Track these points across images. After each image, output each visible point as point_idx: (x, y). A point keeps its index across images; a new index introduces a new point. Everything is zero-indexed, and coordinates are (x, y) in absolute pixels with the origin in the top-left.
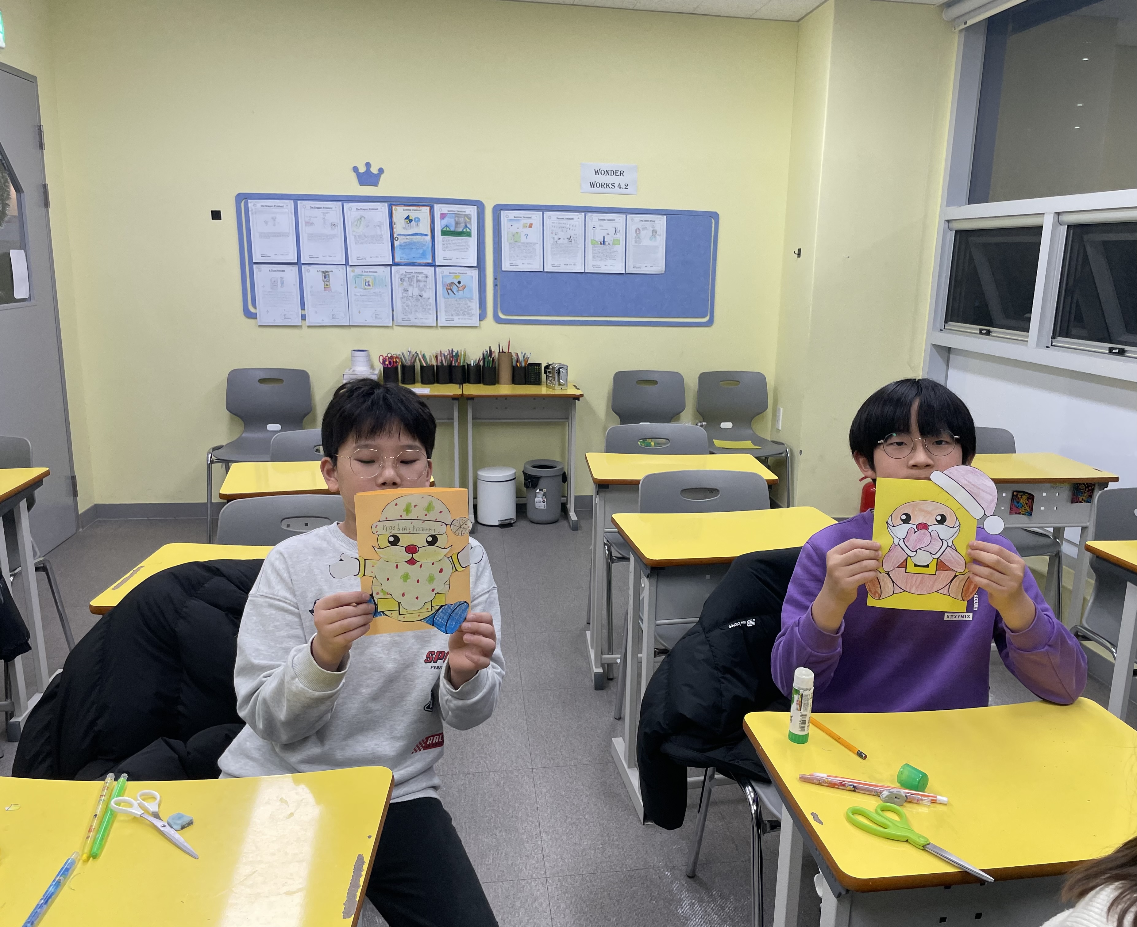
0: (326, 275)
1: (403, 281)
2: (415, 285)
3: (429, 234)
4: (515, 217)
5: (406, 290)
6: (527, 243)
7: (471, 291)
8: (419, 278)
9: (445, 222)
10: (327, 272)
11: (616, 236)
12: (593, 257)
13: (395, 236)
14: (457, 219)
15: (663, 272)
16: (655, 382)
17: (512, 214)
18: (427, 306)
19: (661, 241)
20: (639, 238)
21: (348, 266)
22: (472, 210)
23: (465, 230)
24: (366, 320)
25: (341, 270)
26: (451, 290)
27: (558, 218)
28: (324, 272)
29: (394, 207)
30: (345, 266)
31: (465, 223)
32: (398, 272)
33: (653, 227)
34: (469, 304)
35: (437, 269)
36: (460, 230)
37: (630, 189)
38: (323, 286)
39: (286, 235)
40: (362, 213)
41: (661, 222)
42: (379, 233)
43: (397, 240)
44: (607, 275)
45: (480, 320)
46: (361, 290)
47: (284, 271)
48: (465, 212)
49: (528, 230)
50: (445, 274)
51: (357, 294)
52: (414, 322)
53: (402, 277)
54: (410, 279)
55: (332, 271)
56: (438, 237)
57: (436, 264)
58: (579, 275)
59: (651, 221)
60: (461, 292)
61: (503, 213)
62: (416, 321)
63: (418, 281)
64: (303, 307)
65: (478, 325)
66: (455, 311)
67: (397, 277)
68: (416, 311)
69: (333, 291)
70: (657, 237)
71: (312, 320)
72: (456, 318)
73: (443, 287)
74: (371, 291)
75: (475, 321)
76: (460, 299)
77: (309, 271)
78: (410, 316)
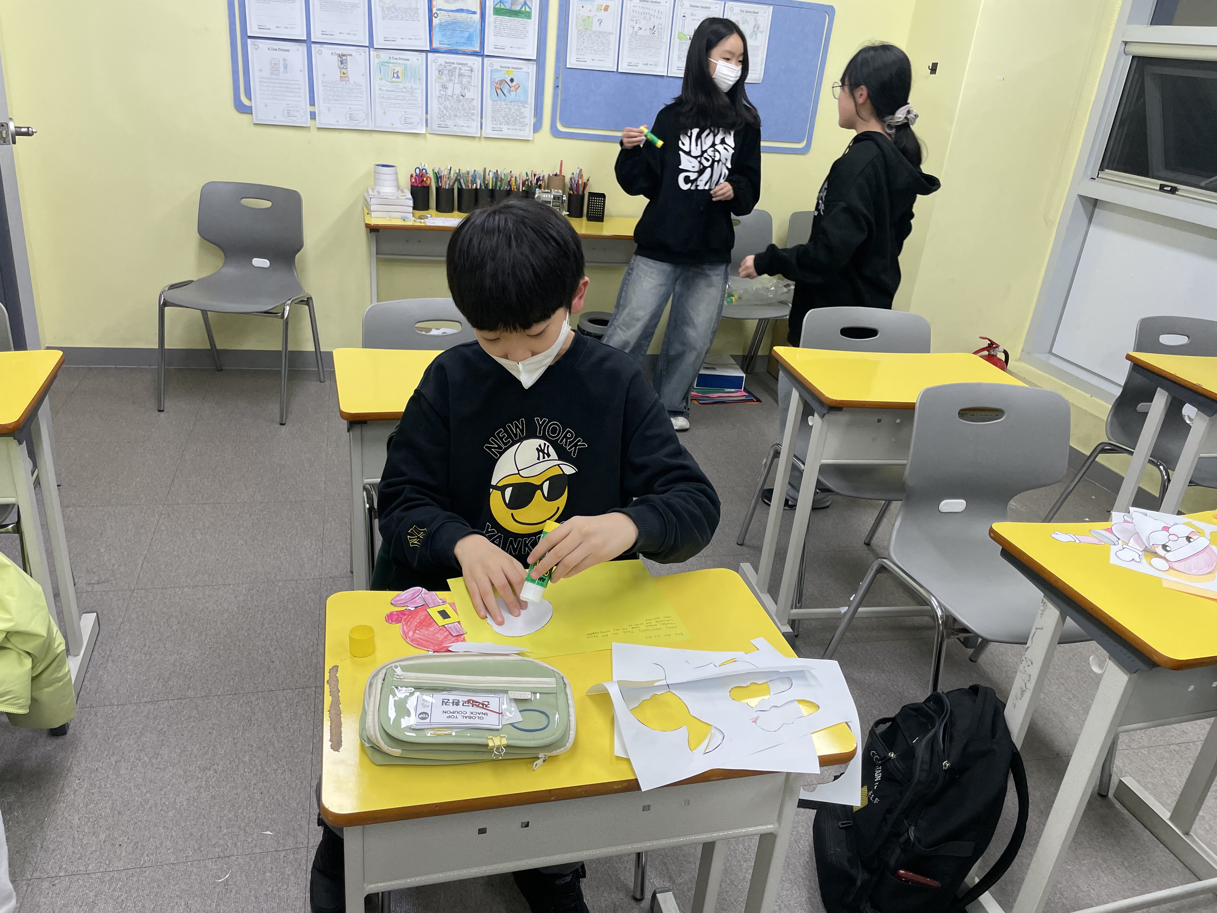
0: (342, 60)
1: (442, 74)
2: (456, 81)
3: (478, 11)
5: (445, 87)
6: (600, 32)
7: (526, 92)
8: (462, 71)
10: (344, 55)
12: (679, 56)
13: (434, 11)
15: (760, 82)
18: (470, 110)
21: (371, 49)
23: (523, 9)
24: (392, 125)
25: (363, 54)
26: (501, 89)
27: (641, 1)
28: (341, 56)
30: (368, 49)
32: (435, 61)
33: (756, 20)
34: (523, 110)
35: (486, 59)
36: (517, 8)
38: (338, 75)
42: (414, 6)
43: (436, 17)
45: (534, 132)
46: (388, 83)
47: (288, 51)
49: (602, 14)
50: (494, 68)
51: (383, 88)
52: (452, 129)
53: (441, 68)
54: (451, 72)
55: (351, 55)
56: (489, 16)
57: (485, 54)
58: (659, 79)
59: (754, 12)
60: (513, 93)
62: (455, 129)
63: (460, 75)
64: (312, 103)
65: (531, 139)
66: (504, 117)
67: (434, 68)
68: (456, 116)
69: (351, 81)
70: (759, 34)
71: (323, 120)
72: (505, 127)
73: (491, 85)
74: (401, 85)
75: (527, 132)
76: (511, 102)
77: (320, 53)
78: (448, 122)
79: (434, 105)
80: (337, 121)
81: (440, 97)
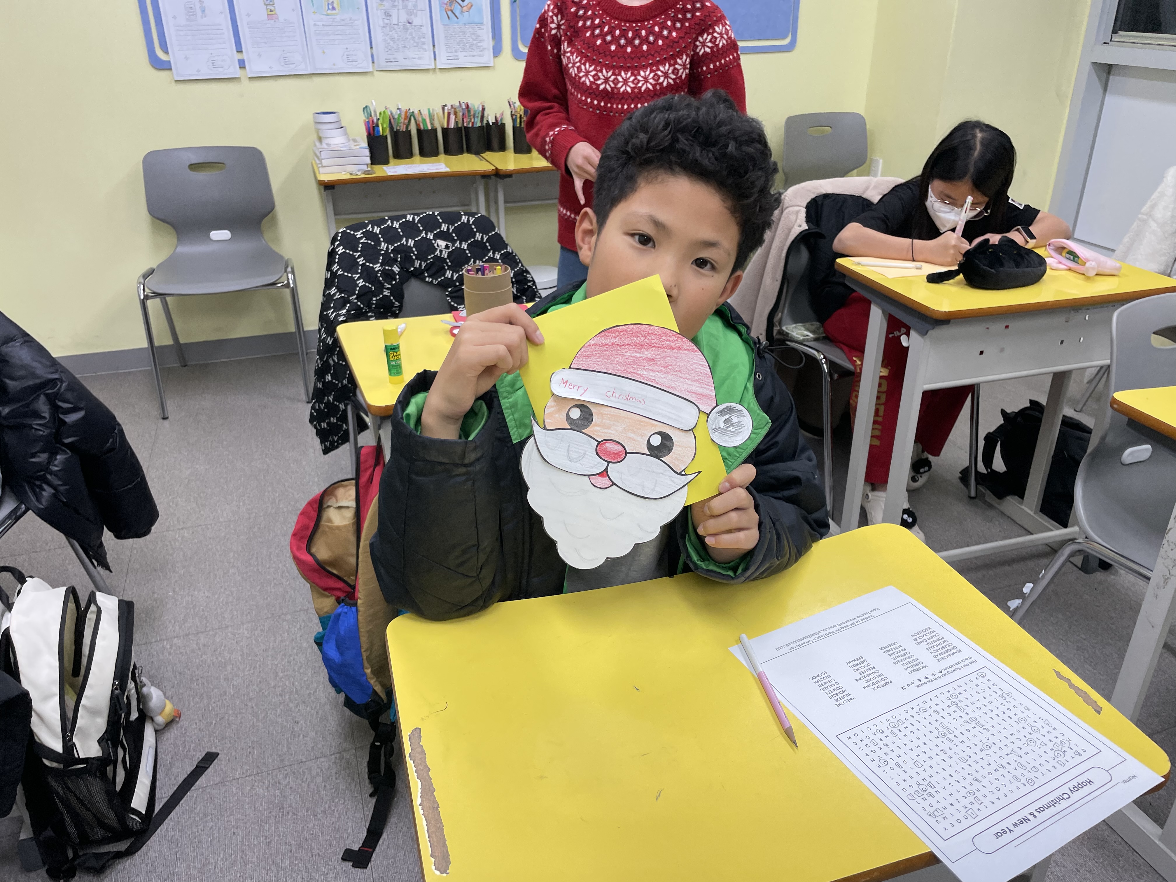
5: (388, 15)
7: (480, 11)
18: (419, 38)
24: (335, 65)
26: (452, 11)
34: (479, 32)
38: (265, 13)
45: (494, 57)
46: (322, 17)
51: (318, 23)
52: (404, 64)
60: (466, 14)
62: (407, 62)
64: (239, 49)
65: (491, 65)
66: (459, 43)
68: (405, 47)
69: (281, 19)
71: (255, 67)
72: (461, 55)
73: (441, 7)
74: (338, 18)
75: (487, 58)
76: (465, 24)
78: (396, 55)
79: (378, 36)
80: (271, 68)
81: (384, 27)
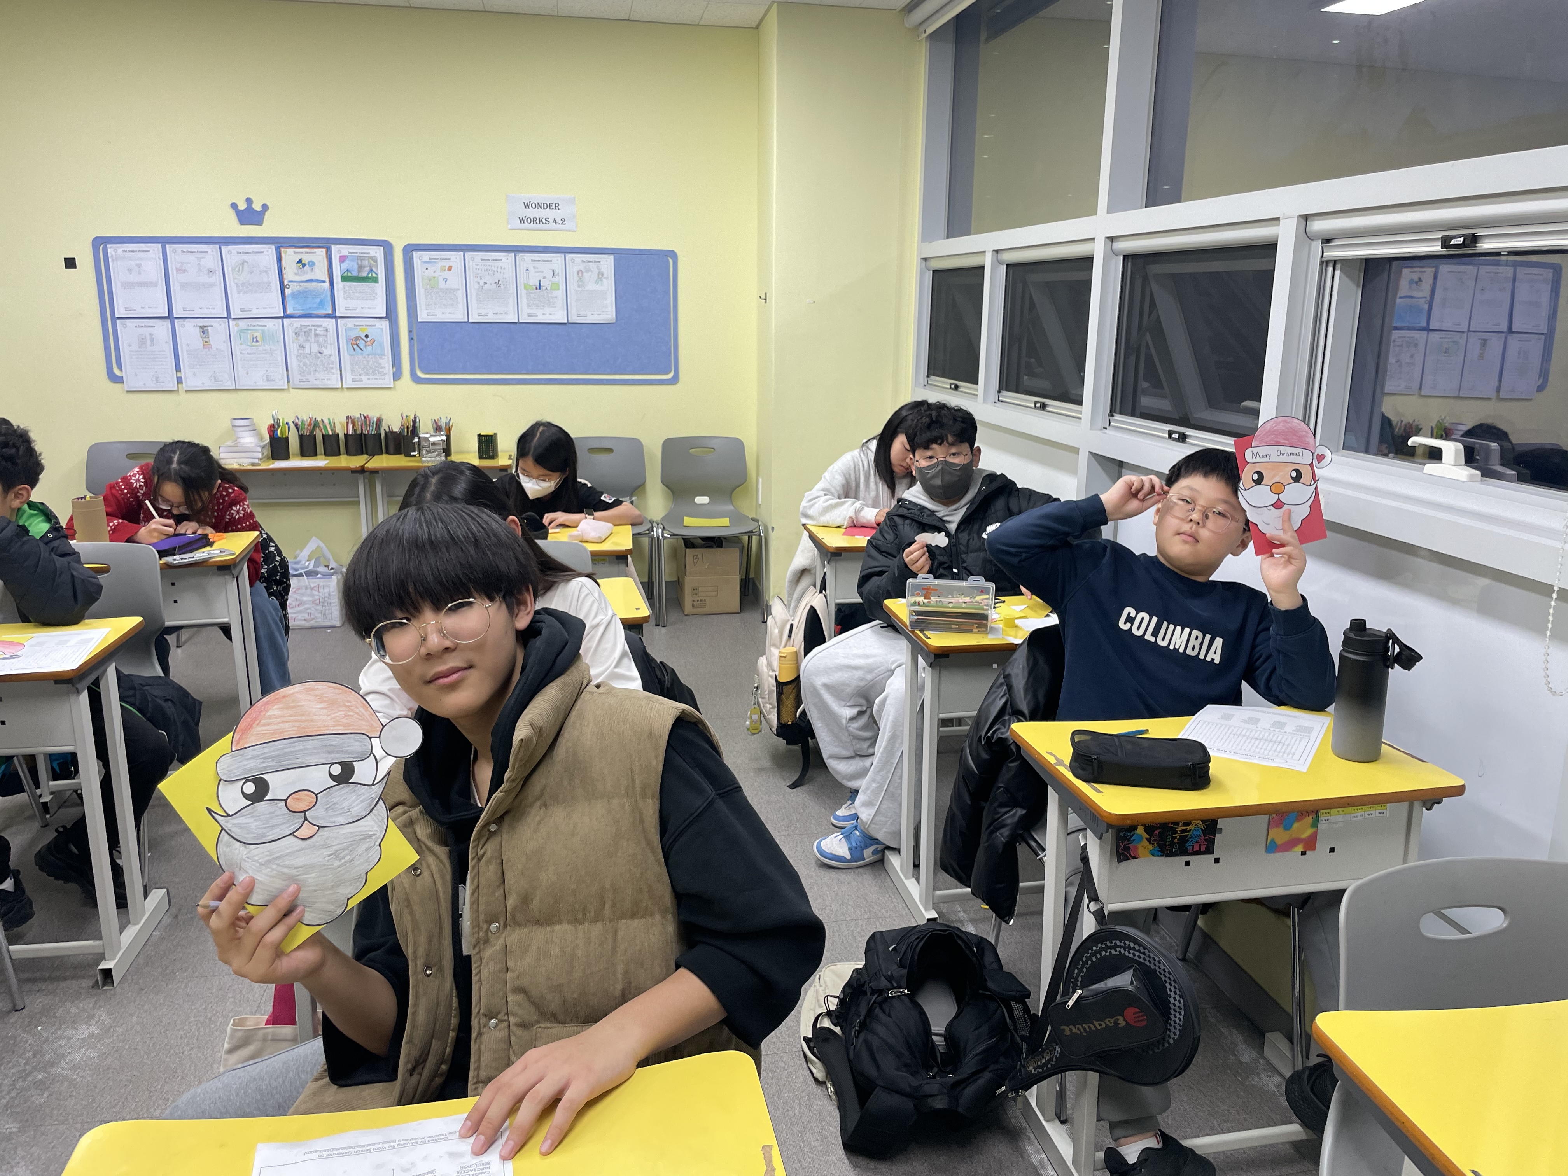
0: (204, 330)
1: (299, 335)
2: (313, 340)
3: (327, 280)
4: (430, 259)
5: (302, 347)
6: (447, 289)
7: (381, 346)
8: (317, 332)
9: (345, 266)
10: (205, 327)
11: (553, 279)
12: (529, 305)
13: (286, 283)
14: (359, 262)
15: (614, 321)
16: (610, 450)
17: (426, 255)
18: (329, 364)
19: (609, 285)
20: (582, 281)
21: (230, 319)
22: (378, 251)
23: (370, 275)
24: (256, 383)
25: (223, 324)
26: (357, 345)
27: (482, 260)
28: (202, 327)
29: (282, 250)
30: (227, 320)
31: (370, 266)
32: (291, 324)
33: (598, 268)
34: (381, 361)
35: (339, 320)
36: (365, 274)
37: (569, 225)
38: (202, 343)
39: (153, 284)
40: (245, 257)
41: (608, 263)
42: (266, 280)
43: (287, 288)
44: (546, 325)
45: (395, 380)
46: (248, 347)
47: (154, 327)
48: (369, 253)
49: (446, 274)
50: (348, 327)
51: (243, 352)
52: (315, 383)
53: (297, 331)
54: (307, 334)
55: (211, 326)
56: (337, 283)
57: (338, 315)
58: (512, 325)
59: (595, 261)
60: (369, 348)
61: (416, 254)
62: (317, 382)
63: (316, 335)
64: (178, 369)
65: (392, 386)
66: (363, 369)
67: (290, 331)
68: (316, 371)
69: (214, 348)
70: (604, 280)
71: (190, 382)
72: (364, 378)
73: (347, 342)
74: (260, 348)
75: (388, 381)
76: (368, 355)
77: (183, 326)
78: (308, 377)
79: (293, 363)
80: (204, 383)
81: (298, 355)
